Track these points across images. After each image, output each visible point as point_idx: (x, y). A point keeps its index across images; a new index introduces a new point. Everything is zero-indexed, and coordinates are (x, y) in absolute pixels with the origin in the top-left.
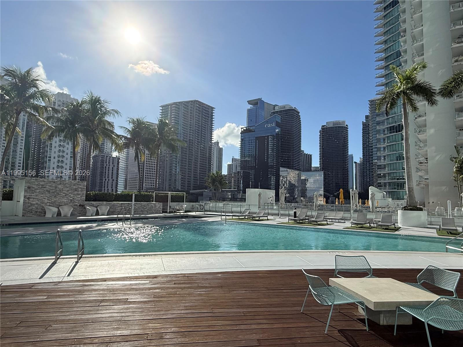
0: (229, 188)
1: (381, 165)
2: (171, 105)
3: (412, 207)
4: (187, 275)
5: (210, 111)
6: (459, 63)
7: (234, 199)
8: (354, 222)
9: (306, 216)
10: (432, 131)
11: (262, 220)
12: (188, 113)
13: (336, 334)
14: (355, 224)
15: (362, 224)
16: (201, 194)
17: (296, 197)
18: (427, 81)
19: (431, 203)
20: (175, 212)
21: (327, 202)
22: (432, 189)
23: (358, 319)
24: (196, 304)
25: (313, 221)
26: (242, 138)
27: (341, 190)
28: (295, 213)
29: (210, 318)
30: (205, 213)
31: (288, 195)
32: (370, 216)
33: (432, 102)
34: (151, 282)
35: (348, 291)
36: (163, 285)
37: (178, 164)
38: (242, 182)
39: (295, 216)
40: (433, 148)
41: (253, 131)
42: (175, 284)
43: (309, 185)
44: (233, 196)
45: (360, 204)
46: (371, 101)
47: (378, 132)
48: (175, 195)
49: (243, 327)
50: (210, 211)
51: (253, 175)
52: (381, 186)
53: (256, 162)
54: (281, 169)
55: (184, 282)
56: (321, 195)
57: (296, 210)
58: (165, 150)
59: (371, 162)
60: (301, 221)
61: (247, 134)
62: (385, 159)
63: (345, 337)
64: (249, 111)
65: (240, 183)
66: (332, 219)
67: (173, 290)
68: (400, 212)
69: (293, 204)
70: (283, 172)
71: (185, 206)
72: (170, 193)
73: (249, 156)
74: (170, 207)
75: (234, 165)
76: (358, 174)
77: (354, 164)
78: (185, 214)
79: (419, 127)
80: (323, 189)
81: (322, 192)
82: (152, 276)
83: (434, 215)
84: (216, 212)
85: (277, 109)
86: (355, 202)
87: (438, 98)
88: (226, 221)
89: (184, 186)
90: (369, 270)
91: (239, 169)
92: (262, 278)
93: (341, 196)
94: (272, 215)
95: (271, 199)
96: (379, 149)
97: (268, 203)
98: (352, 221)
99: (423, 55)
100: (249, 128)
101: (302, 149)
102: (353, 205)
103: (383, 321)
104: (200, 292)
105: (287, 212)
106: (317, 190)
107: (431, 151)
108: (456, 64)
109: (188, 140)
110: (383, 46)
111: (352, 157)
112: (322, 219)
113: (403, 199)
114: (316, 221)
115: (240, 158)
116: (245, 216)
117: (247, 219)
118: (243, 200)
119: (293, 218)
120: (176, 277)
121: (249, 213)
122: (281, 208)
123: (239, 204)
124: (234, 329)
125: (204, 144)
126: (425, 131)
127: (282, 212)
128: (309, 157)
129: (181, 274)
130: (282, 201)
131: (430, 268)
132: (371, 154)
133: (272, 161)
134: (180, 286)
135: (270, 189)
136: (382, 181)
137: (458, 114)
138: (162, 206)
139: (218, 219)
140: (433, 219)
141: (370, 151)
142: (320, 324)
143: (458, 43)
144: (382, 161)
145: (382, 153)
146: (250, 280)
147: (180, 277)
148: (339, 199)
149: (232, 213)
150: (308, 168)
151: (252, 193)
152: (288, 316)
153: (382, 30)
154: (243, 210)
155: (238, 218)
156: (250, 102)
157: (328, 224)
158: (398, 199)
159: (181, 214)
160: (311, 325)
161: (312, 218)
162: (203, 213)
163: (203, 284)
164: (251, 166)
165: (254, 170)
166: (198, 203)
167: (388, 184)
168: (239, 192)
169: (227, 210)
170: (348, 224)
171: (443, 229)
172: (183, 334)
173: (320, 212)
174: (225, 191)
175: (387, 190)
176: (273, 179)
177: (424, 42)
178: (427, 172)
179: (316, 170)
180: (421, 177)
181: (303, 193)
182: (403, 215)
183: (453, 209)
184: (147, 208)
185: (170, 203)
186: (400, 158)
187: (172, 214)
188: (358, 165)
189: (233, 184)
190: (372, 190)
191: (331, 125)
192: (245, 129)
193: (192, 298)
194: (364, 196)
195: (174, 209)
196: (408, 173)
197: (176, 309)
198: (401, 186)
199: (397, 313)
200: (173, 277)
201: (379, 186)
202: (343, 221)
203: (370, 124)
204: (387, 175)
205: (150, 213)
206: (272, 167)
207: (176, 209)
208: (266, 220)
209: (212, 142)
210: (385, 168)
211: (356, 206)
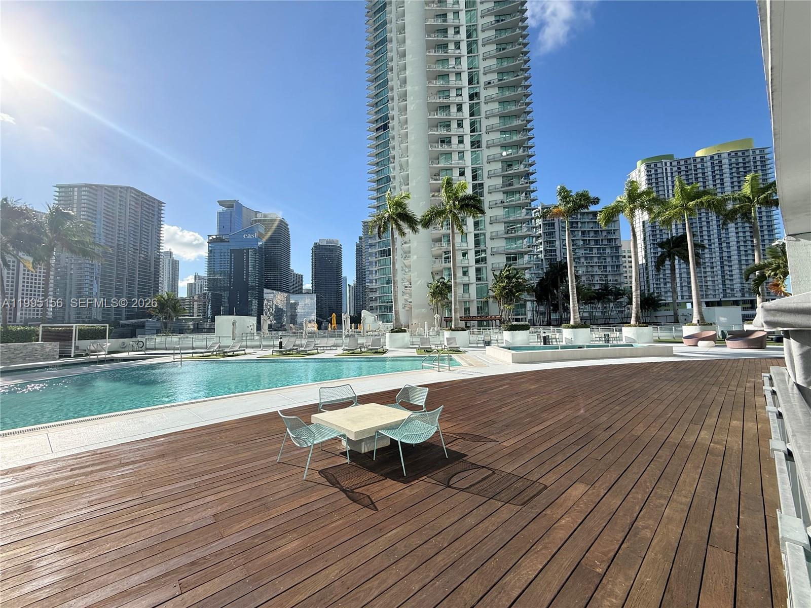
0: (191, 316)
1: (372, 289)
2: (80, 187)
3: (398, 330)
4: (99, 452)
5: (156, 205)
6: (435, 198)
7: (198, 329)
8: (346, 348)
9: (294, 346)
10: (415, 257)
11: (238, 355)
12: (115, 205)
13: (317, 476)
14: (347, 350)
15: (353, 350)
16: (142, 326)
17: (284, 324)
18: (411, 209)
19: (414, 324)
20: (87, 355)
21: (319, 328)
22: (415, 311)
23: (341, 453)
24: (113, 492)
25: (302, 351)
26: (210, 249)
27: (334, 314)
28: (281, 343)
29: (136, 507)
30: (147, 352)
31: (274, 322)
32: (361, 341)
33: (415, 230)
34: (15, 479)
35: (330, 426)
36: (46, 478)
37: (95, 281)
38: (210, 307)
39: (281, 347)
40: (416, 273)
41: (226, 241)
42: (72, 470)
43: (299, 310)
44: (196, 326)
45: (353, 328)
46: (364, 223)
47: (371, 255)
48: (88, 329)
49: (191, 505)
50: (155, 349)
51: (226, 298)
52: (373, 309)
53: (230, 281)
54: (266, 291)
55: (92, 463)
56: (313, 321)
57: (282, 340)
58: (67, 258)
59: (364, 285)
60: (288, 352)
61: (216, 244)
62: (376, 282)
63: (326, 477)
64: (220, 214)
65: (208, 309)
66: (323, 347)
67: (68, 481)
68: (388, 335)
69: (280, 333)
70: (268, 294)
71: (109, 344)
72: (75, 327)
73: (220, 274)
74: (77, 348)
75: (197, 285)
76: (351, 297)
77: (348, 287)
78: (107, 356)
79: (405, 253)
80: (315, 314)
81: (314, 317)
82: (21, 468)
83: (415, 335)
84: (166, 349)
85: (259, 217)
86: (347, 326)
87: (419, 227)
88: (181, 361)
89: (108, 314)
90: (354, 398)
91: (205, 290)
92: (229, 430)
93: (334, 321)
94: (253, 347)
95: (251, 328)
96: (371, 272)
97: (247, 334)
98: (344, 347)
99: (408, 184)
100: (221, 236)
101: (291, 268)
102: (345, 330)
103: (364, 449)
104: (123, 471)
105: (271, 343)
106: (308, 314)
107: (414, 275)
108: (433, 198)
109: (115, 245)
110: (375, 168)
111: (346, 279)
112: (312, 348)
113: (392, 322)
114: (306, 351)
115: (207, 275)
116: (213, 352)
117: (216, 355)
118: (211, 330)
119: (278, 349)
120: (77, 459)
121: (220, 347)
122: (264, 338)
123: (205, 336)
124: (178, 511)
125: (145, 253)
126: (409, 257)
127: (265, 343)
128: (300, 277)
129: (87, 452)
130: (265, 330)
131: (407, 386)
132: (364, 276)
133: (252, 281)
134: (81, 471)
135: (251, 315)
136: (374, 304)
137: (434, 244)
138: (58, 347)
139: (170, 359)
140: (414, 340)
141: (364, 273)
142: (299, 470)
143: (435, 180)
144: (374, 284)
145: (374, 277)
146: (211, 437)
147: (84, 457)
148: (331, 324)
149: (193, 348)
150: (299, 291)
151: (224, 322)
152: (260, 472)
153: (375, 151)
154: (209, 344)
155: (202, 355)
156: (221, 203)
157: (318, 353)
158: (388, 322)
159: (99, 357)
160: (288, 474)
161: (302, 347)
162: (143, 353)
163: (129, 459)
164: (224, 287)
165: (228, 292)
166: (134, 339)
167: (378, 308)
168: (205, 320)
169: (185, 346)
170: (340, 351)
171: (421, 348)
172: (76, 548)
173: (310, 340)
174: (184, 319)
175: (378, 313)
176: (255, 303)
177: (409, 172)
178: (410, 295)
179: (308, 292)
180: (406, 300)
181: (293, 319)
182: (390, 337)
183: (429, 329)
184: (22, 353)
185: (75, 342)
186: (389, 282)
187: (79, 359)
188: (351, 288)
189: (195, 310)
190: (364, 313)
191: (325, 244)
192: (214, 237)
193: (103, 486)
194: (356, 320)
195: (85, 350)
196: (395, 296)
197: (70, 510)
198: (390, 309)
199: (376, 437)
200: (68, 460)
201: (371, 309)
202: (335, 348)
203: (363, 246)
204: (378, 298)
205: (29, 360)
206: (253, 288)
207: (89, 350)
208: (242, 354)
209: (161, 251)
210: (376, 291)
211: (348, 331)
